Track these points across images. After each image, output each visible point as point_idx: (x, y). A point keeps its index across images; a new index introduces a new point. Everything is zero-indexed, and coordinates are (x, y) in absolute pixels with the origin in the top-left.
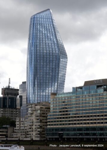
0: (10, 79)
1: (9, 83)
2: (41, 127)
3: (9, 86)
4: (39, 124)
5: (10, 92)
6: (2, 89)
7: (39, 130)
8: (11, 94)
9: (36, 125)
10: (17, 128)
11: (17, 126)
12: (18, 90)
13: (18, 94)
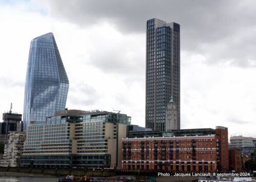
0: (12, 104)
1: (11, 108)
2: (18, 154)
3: (11, 112)
4: (17, 151)
5: (11, 117)
6: (4, 114)
7: (17, 157)
8: (12, 119)
9: (15, 153)
10: (5, 155)
11: (5, 152)
12: (21, 115)
13: (21, 120)
